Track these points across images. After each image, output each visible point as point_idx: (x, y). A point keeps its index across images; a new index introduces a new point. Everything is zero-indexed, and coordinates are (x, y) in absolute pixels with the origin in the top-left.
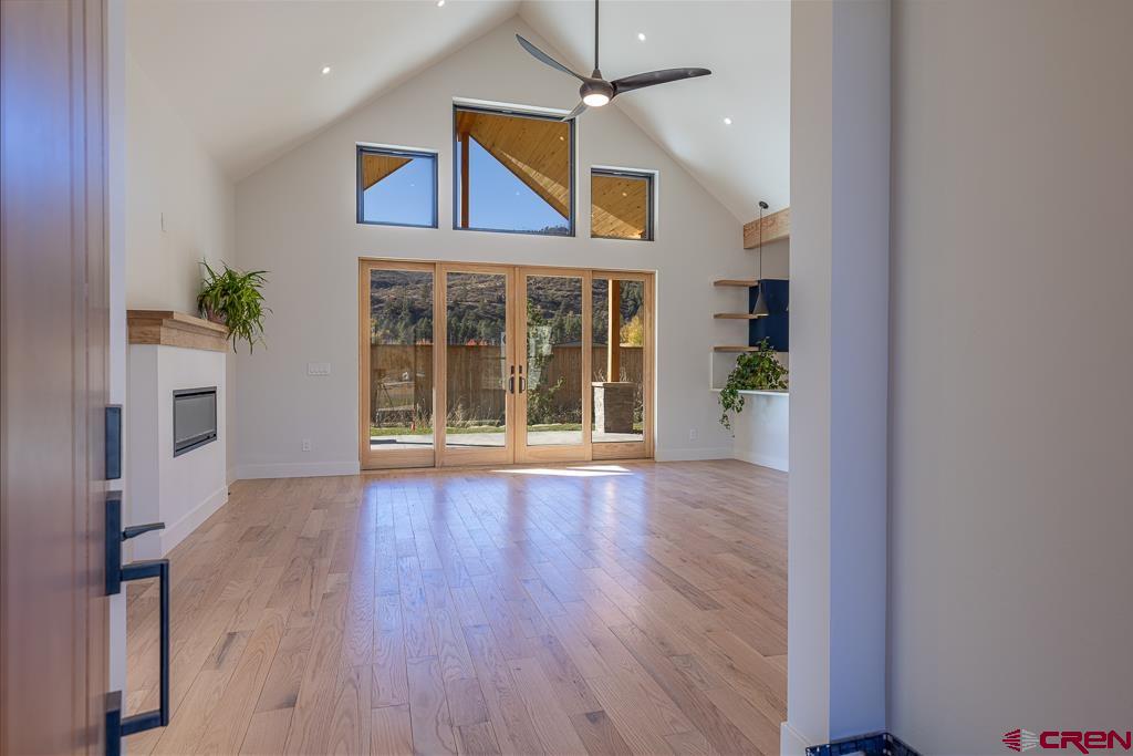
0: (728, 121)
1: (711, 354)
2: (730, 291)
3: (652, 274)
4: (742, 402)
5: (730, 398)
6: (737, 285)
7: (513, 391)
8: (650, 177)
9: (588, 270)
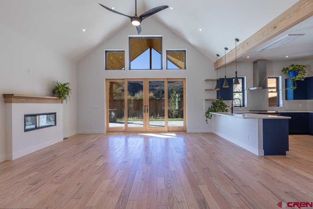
0: (200, 30)
1: (204, 101)
2: (210, 82)
3: (185, 79)
4: (211, 116)
5: (208, 115)
6: (213, 80)
7: (145, 112)
8: (185, 51)
9: (166, 78)
